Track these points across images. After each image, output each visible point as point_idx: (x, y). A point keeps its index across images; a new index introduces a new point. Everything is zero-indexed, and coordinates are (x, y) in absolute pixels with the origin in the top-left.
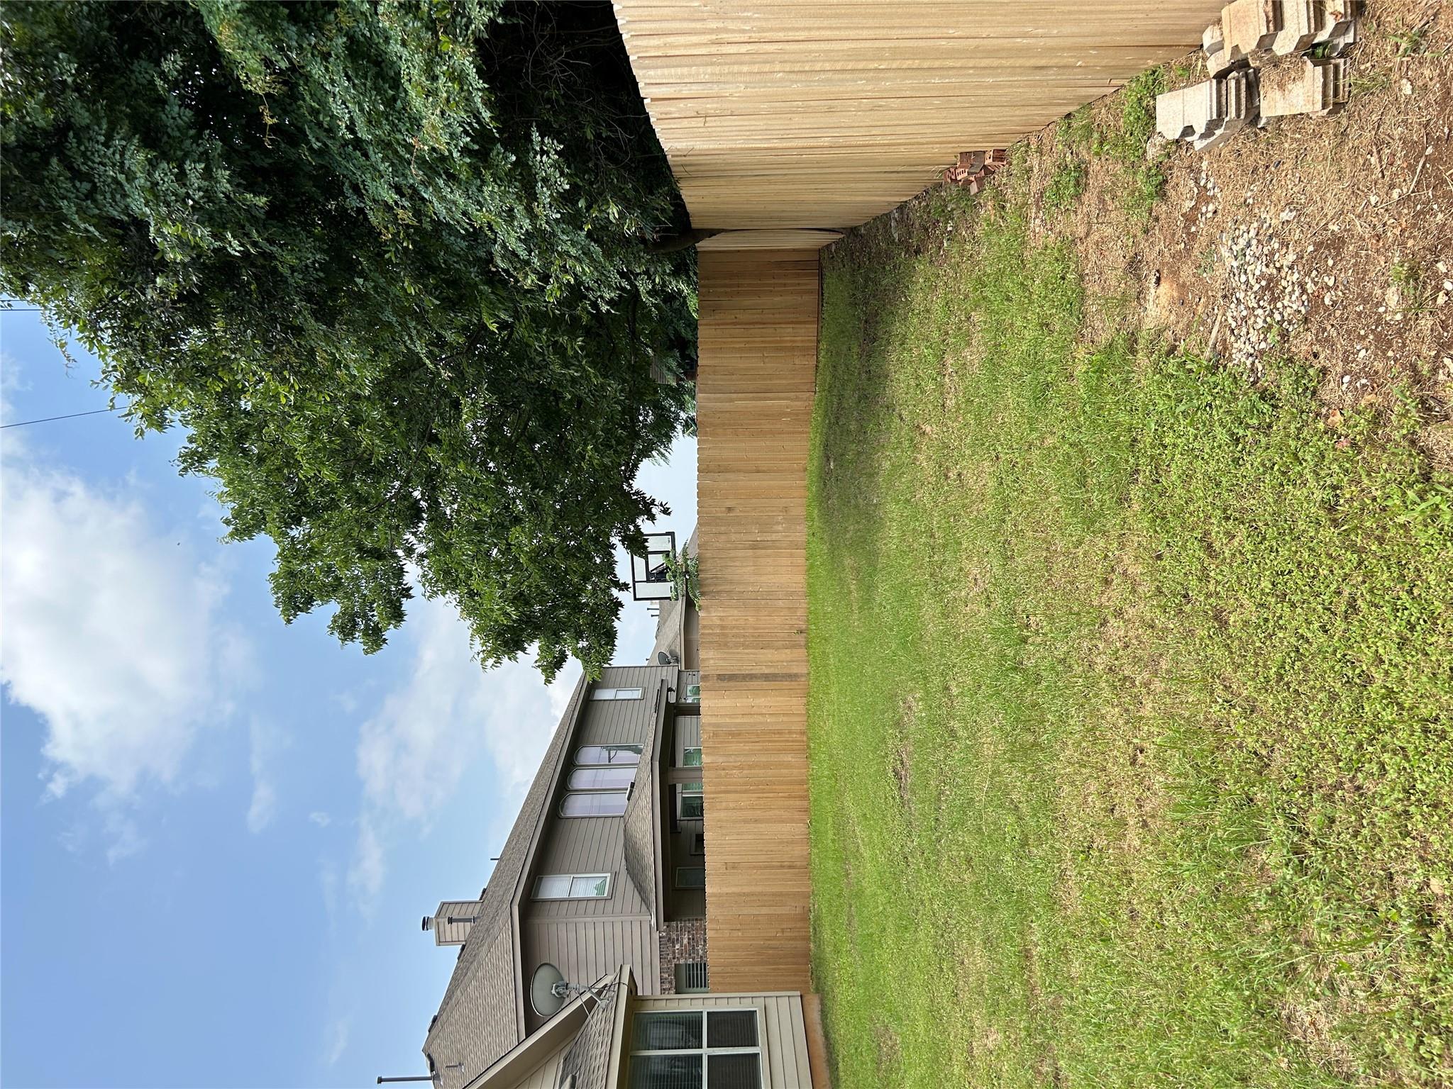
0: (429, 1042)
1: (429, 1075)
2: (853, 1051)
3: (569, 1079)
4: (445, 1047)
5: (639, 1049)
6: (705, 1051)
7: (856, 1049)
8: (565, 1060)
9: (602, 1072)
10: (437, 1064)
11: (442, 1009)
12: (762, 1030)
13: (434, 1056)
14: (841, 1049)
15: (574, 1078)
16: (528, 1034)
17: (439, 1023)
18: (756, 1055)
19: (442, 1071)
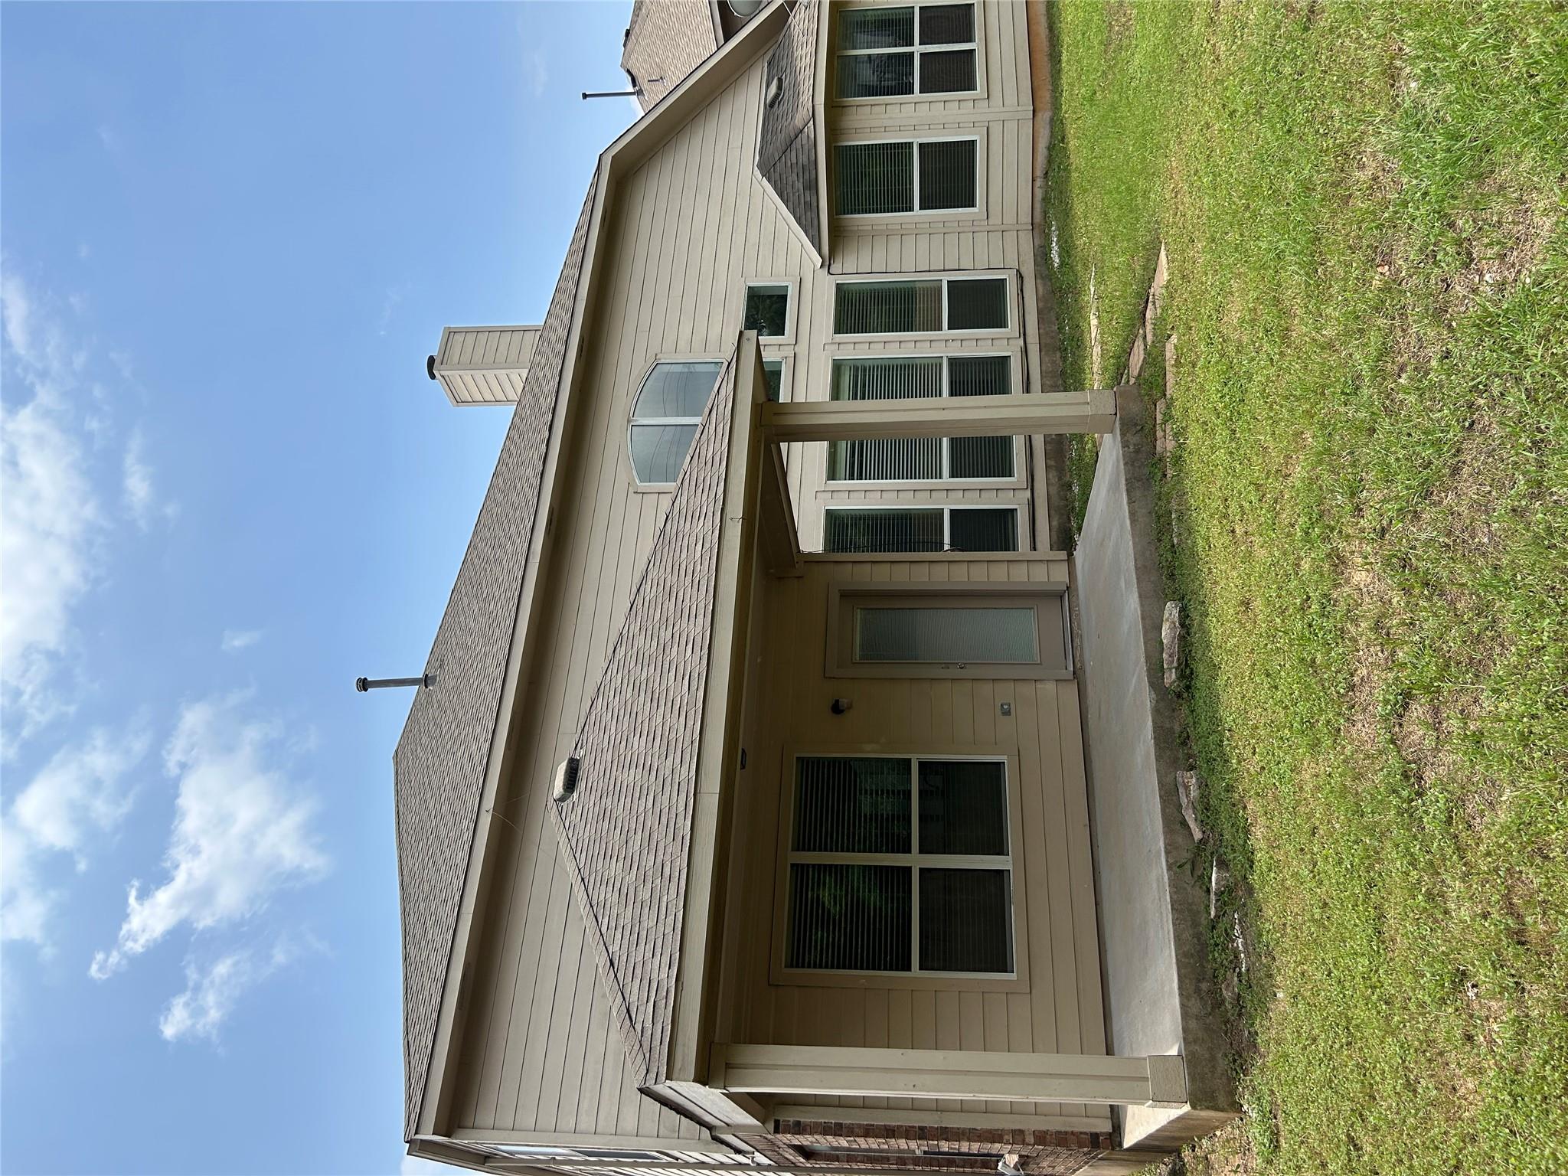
0: (626, 56)
1: (630, 89)
2: (1079, 37)
3: (775, 82)
4: (644, 61)
5: (846, 49)
6: (917, 49)
7: (1084, 34)
8: (769, 64)
9: (809, 72)
10: (639, 80)
11: (633, 22)
12: (979, 25)
13: (633, 72)
14: (1067, 39)
15: (780, 80)
16: (727, 39)
17: (633, 37)
18: (972, 51)
19: (645, 86)
